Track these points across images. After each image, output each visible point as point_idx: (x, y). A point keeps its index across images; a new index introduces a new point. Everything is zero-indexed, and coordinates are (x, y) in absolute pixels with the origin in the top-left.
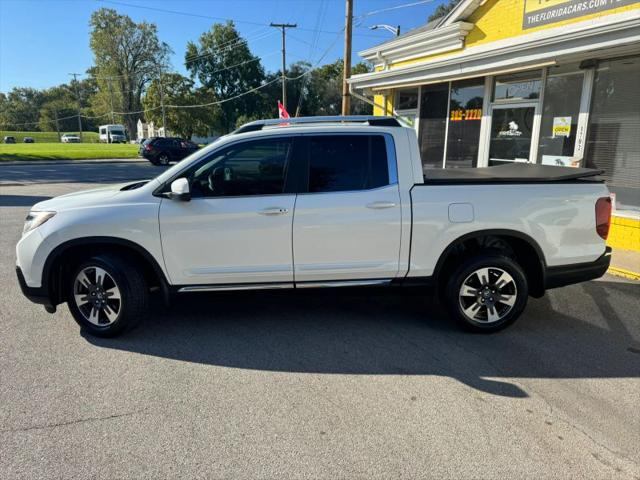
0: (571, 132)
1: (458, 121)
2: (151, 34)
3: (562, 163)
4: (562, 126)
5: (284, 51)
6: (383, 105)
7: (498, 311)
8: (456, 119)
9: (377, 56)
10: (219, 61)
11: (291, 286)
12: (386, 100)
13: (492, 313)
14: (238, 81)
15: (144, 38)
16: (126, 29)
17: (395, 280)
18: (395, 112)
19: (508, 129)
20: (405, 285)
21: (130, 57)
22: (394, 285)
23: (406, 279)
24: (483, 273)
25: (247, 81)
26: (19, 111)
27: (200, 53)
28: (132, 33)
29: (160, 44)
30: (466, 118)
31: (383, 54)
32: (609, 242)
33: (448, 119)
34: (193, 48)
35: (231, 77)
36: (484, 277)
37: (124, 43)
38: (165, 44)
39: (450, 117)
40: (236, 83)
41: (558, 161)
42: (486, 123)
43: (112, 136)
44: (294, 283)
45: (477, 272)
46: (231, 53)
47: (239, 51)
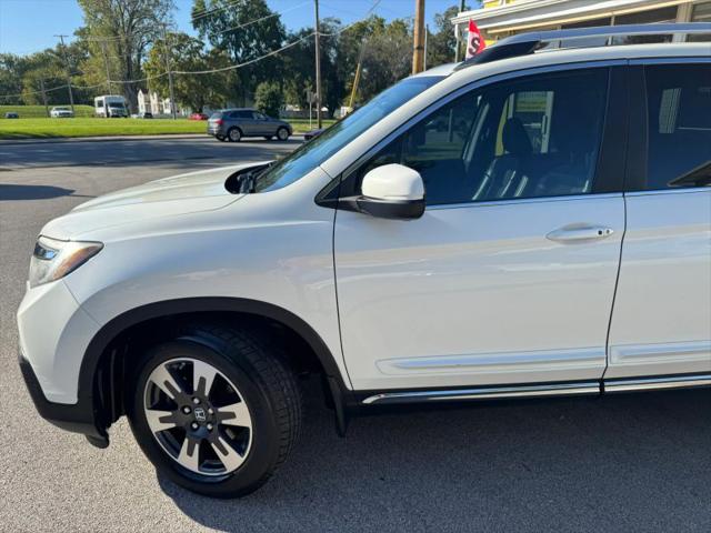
10: (231, 18)
11: (594, 389)
14: (255, 42)
21: (126, 14)
25: (265, 41)
27: (209, 8)
34: (200, 2)
35: (247, 37)
40: (252, 45)
43: (110, 110)
44: (600, 383)
46: (245, 8)
47: (255, 6)
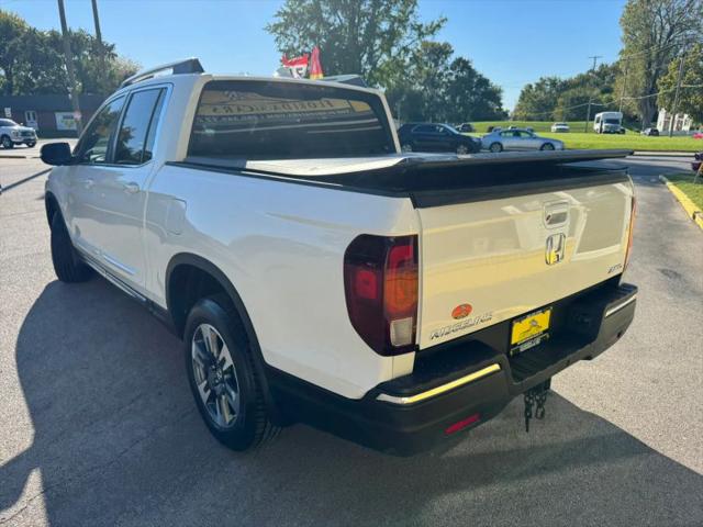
21: (667, 28)
24: (207, 333)
26: (541, 101)
36: (208, 340)
37: (664, 12)
43: (604, 126)
45: (202, 326)
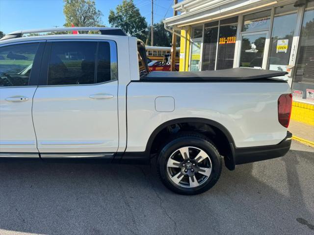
0: (288, 50)
1: (223, 44)
2: (93, 6)
3: (281, 70)
4: (282, 46)
5: (152, 12)
6: (185, 36)
7: (197, 179)
8: (222, 43)
9: (181, 8)
10: (125, 19)
11: (38, 156)
12: (187, 33)
13: (193, 181)
14: (134, 29)
15: (89, 8)
16: (81, 3)
17: (116, 154)
18: (191, 40)
19: (250, 48)
20: (124, 158)
21: (83, 18)
22: (116, 158)
23: (124, 154)
24: (184, 151)
25: (138, 29)
27: (116, 15)
28: (83, 6)
29: (97, 11)
30: (228, 42)
31: (184, 6)
32: (290, 128)
33: (218, 43)
34: (112, 12)
35: (131, 27)
36: (185, 154)
37: (80, 11)
38: (99, 11)
39: (219, 42)
40: (133, 30)
41: (279, 68)
42: (238, 45)
43: (71, 57)
44: (39, 154)
45: (180, 149)
46: (131, 15)
47: (135, 14)
